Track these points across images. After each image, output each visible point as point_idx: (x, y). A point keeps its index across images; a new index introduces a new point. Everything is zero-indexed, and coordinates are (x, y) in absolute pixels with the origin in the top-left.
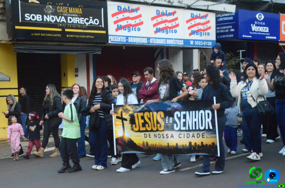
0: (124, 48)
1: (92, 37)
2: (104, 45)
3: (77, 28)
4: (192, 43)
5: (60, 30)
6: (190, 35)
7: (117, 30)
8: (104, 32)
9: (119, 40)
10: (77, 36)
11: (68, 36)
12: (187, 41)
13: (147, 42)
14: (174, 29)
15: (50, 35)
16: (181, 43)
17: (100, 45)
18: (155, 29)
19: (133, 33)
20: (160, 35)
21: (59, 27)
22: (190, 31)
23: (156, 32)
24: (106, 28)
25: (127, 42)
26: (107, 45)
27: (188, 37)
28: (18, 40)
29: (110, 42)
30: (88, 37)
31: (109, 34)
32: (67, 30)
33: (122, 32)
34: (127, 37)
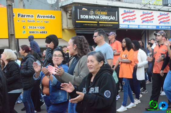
0: (127, 30)
1: (112, 25)
2: (117, 29)
3: (105, 21)
4: (160, 27)
5: (97, 22)
6: (159, 23)
7: (123, 22)
8: (117, 23)
9: (125, 27)
10: (104, 25)
11: (100, 25)
12: (158, 27)
13: (138, 27)
14: (151, 21)
15: (92, 25)
16: (155, 28)
17: (115, 29)
18: (142, 21)
19: (131, 23)
20: (144, 24)
21: (96, 21)
22: (159, 22)
23: (142, 22)
24: (118, 21)
25: (128, 27)
26: (118, 29)
27: (158, 25)
28: (77, 28)
29: (120, 28)
30: (109, 25)
31: (120, 24)
32: (100, 22)
33: (126, 23)
34: (128, 25)
